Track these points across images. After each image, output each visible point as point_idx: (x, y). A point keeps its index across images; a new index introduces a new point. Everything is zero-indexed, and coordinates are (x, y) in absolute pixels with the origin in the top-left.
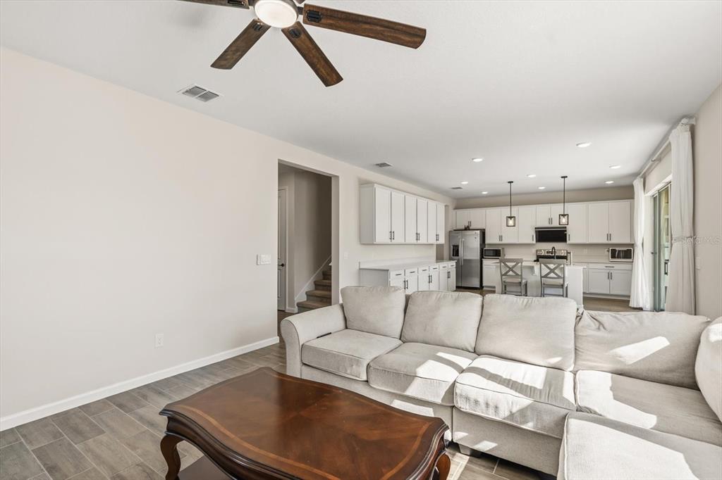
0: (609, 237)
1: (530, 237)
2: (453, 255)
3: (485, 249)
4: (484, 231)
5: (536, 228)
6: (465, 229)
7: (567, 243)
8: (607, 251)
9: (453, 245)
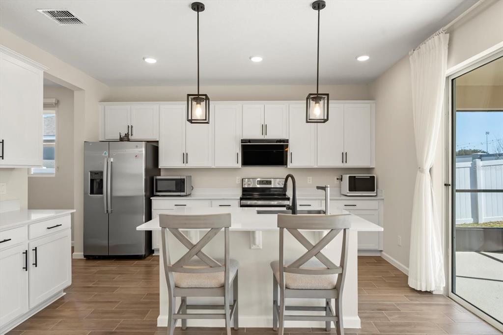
0: (344, 157)
1: (232, 156)
2: (92, 193)
3: (158, 177)
4: (155, 144)
5: (243, 141)
6: (121, 140)
7: (288, 167)
8: (338, 179)
9: (91, 172)
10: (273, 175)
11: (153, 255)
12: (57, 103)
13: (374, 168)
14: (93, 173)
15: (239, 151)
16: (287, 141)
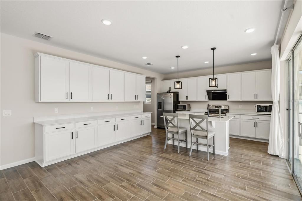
0: (256, 96)
2: (159, 109)
3: (179, 104)
4: (177, 93)
5: (207, 91)
6: (167, 92)
7: (228, 101)
9: (159, 102)
10: (222, 104)
12: (151, 82)
14: (159, 103)
15: (206, 94)
16: (226, 90)
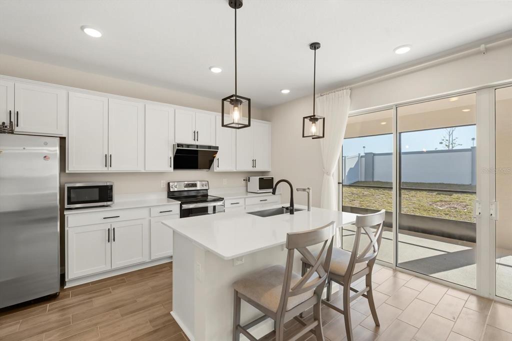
0: (254, 163)
1: (164, 160)
3: (71, 185)
5: (179, 145)
7: (215, 170)
8: (244, 180)
10: (197, 178)
11: (65, 288)
13: (269, 172)
15: (171, 154)
16: (217, 148)
